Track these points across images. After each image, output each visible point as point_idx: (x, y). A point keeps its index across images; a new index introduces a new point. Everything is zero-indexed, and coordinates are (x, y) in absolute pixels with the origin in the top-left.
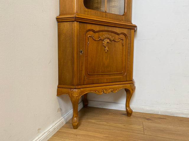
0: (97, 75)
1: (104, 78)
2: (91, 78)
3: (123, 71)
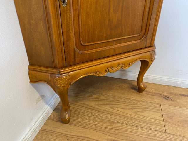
0: (98, 45)
1: (110, 48)
2: (87, 50)
3: (141, 31)
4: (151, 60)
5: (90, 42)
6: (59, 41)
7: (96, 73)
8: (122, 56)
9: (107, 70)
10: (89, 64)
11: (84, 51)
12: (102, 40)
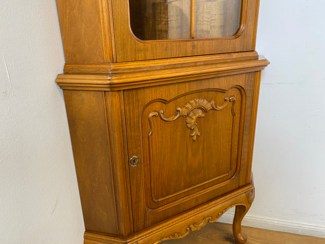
1: (191, 198)
2: (161, 206)
3: (231, 168)
4: (249, 202)
5: (165, 196)
6: (126, 206)
7: (173, 235)
8: (207, 206)
9: (188, 229)
10: (163, 225)
11: (157, 208)
12: (180, 190)
